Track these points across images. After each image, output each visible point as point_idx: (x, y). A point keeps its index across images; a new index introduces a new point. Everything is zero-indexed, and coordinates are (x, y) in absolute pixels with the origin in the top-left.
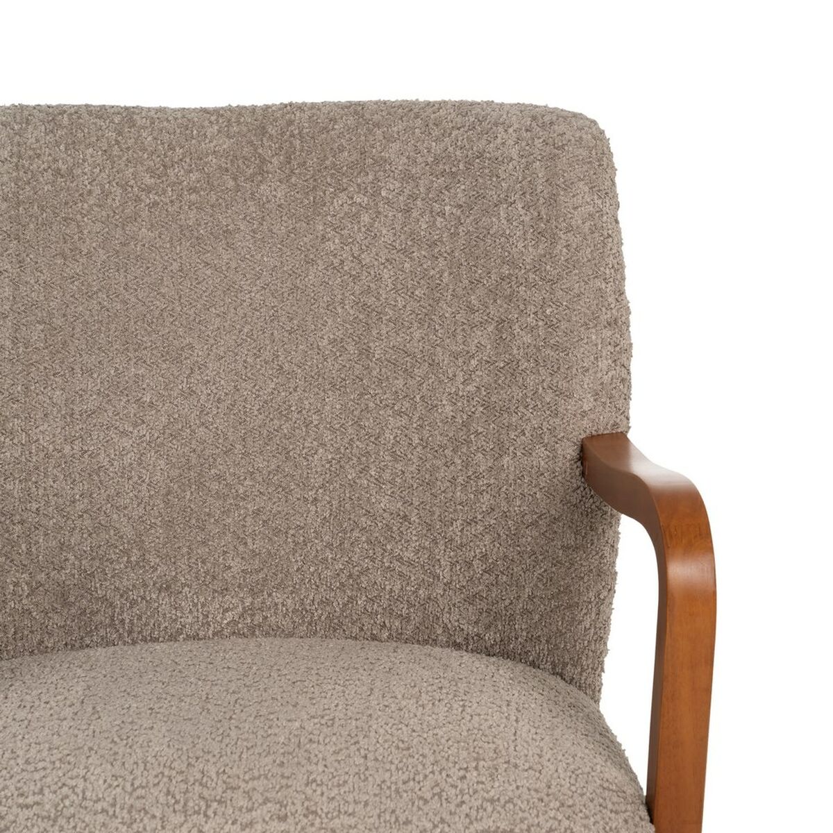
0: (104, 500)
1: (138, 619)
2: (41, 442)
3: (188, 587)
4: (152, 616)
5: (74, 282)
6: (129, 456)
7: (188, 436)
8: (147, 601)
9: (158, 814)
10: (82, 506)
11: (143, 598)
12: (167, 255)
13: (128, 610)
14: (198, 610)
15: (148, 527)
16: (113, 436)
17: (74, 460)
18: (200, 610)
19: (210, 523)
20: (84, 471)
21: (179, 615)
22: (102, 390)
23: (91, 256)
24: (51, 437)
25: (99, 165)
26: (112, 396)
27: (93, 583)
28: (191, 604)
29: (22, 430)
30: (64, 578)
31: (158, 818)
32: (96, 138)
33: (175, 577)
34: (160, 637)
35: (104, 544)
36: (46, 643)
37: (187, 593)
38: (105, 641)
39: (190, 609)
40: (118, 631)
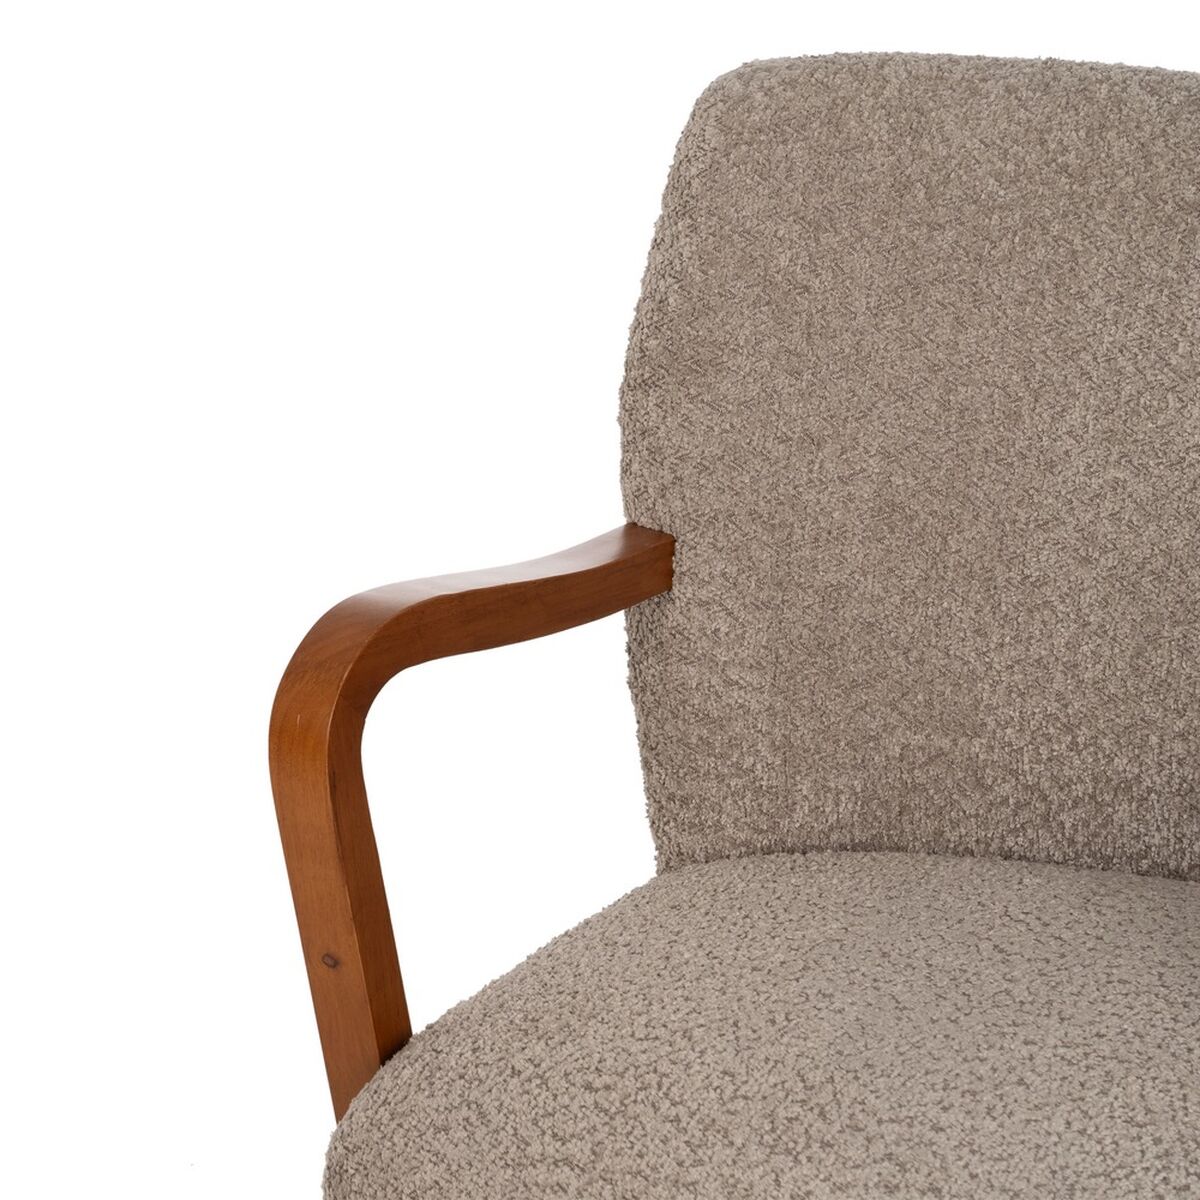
0: (1045, 649)
1: (1083, 826)
2: (964, 553)
3: (1156, 794)
4: (1104, 826)
5: (1050, 331)
6: (1088, 594)
7: (1176, 577)
8: (1097, 803)
9: (739, 1142)
10: (1013, 653)
11: (1092, 797)
12: (1191, 310)
13: (1070, 809)
14: (1169, 829)
15: (1106, 698)
16: (1070, 561)
17: (1010, 587)
18: (1172, 830)
19: (1193, 709)
20: (1022, 605)
21: (1143, 830)
22: (1063, 493)
23: (1082, 298)
24: (979, 548)
25: (1128, 164)
26: (1076, 503)
27: (1020, 764)
28: (1160, 818)
29: (937, 533)
30: (977, 750)
31: (735, 1148)
32: (1135, 124)
33: (1139, 776)
34: (1114, 856)
35: (1040, 713)
36: (948, 835)
37: (1155, 802)
38: (1035, 846)
39: (1158, 826)
40: (1055, 836)
